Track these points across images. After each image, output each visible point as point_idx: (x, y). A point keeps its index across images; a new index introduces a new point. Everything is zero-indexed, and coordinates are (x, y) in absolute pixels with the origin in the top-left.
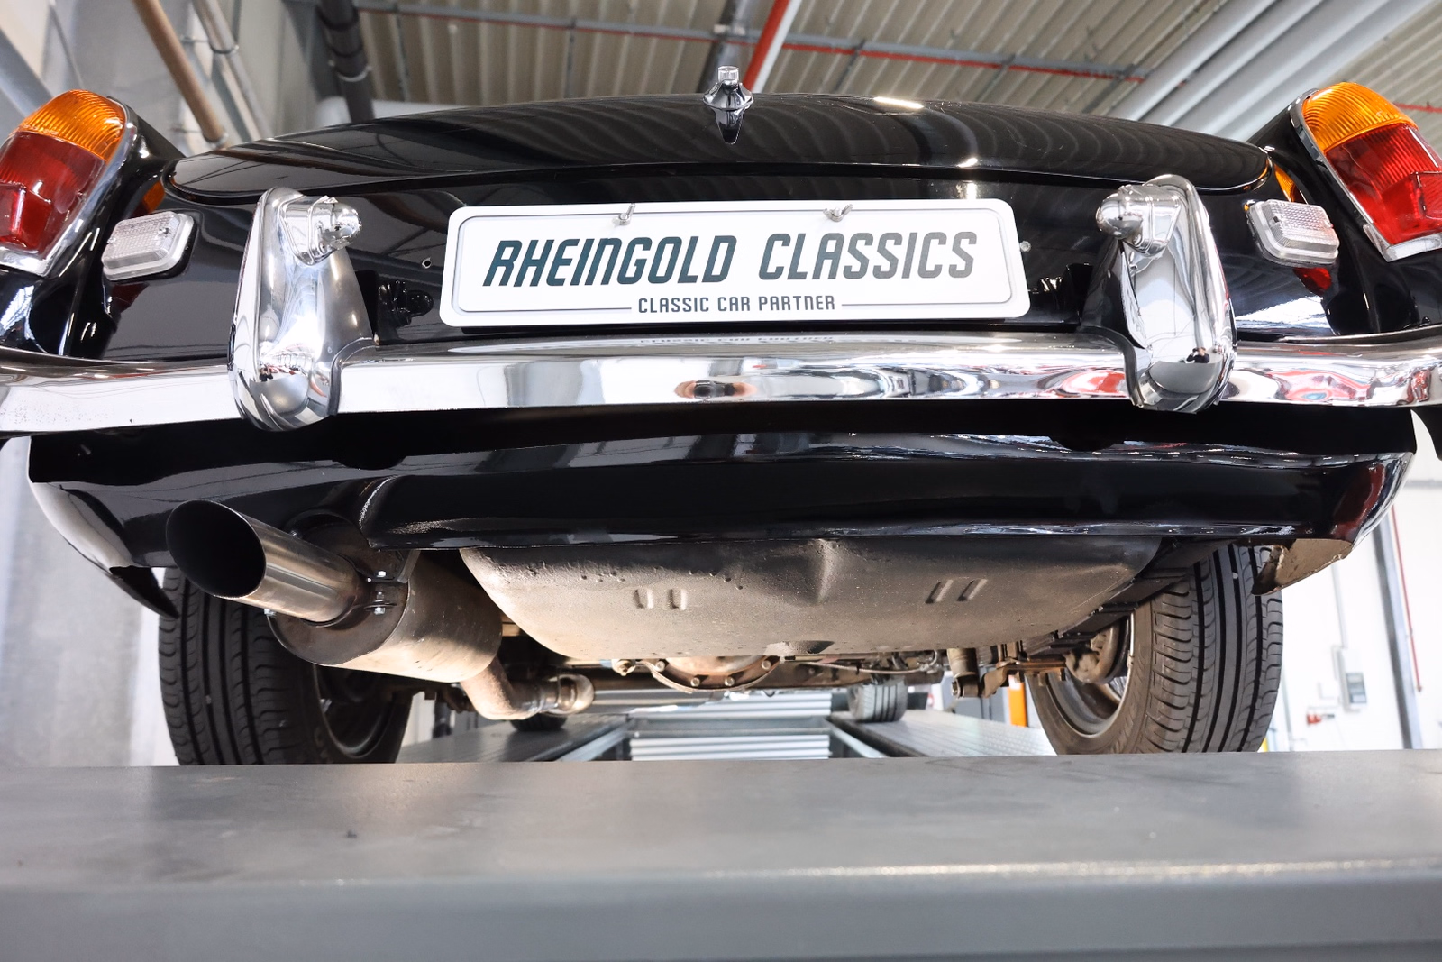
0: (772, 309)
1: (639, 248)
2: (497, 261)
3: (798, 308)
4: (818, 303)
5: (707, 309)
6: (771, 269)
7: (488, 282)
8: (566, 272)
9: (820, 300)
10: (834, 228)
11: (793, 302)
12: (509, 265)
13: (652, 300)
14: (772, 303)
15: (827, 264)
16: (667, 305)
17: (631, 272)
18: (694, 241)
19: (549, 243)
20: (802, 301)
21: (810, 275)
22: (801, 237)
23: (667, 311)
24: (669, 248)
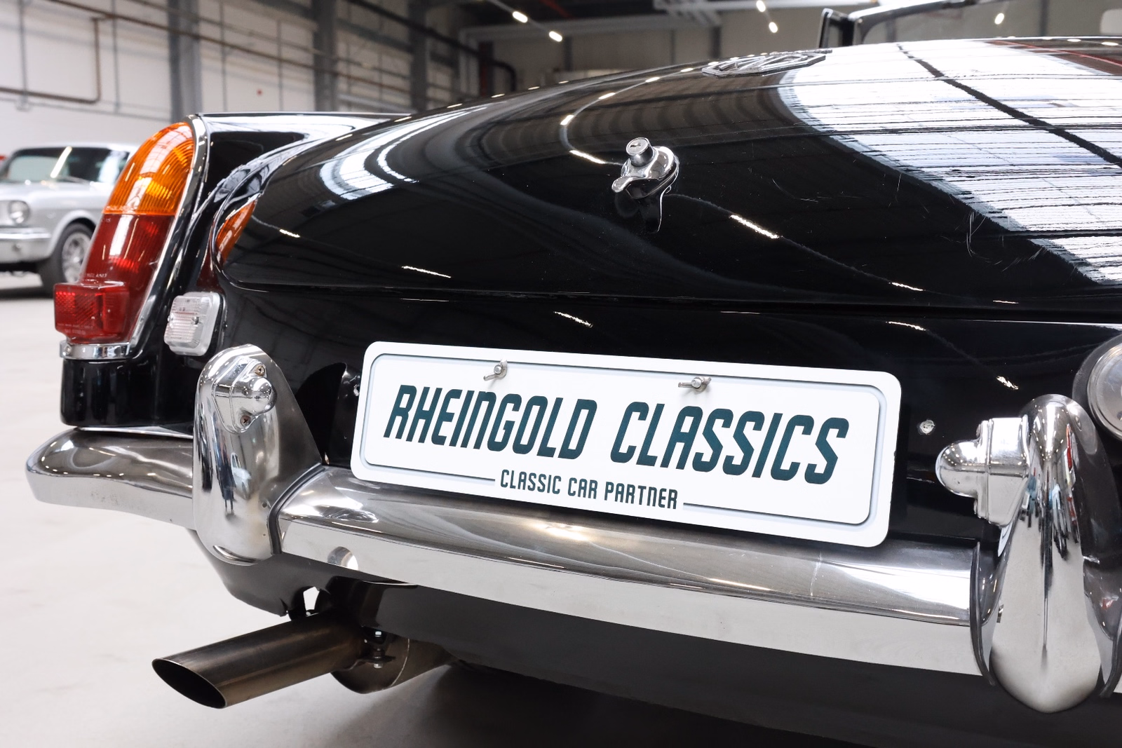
0: (616, 500)
1: (510, 406)
2: (398, 411)
3: (640, 503)
4: (662, 498)
5: (559, 490)
6: (623, 449)
7: (387, 434)
8: (447, 429)
9: (664, 494)
10: (694, 401)
11: (638, 491)
12: (404, 413)
13: (513, 472)
14: (618, 492)
15: (679, 447)
16: (524, 481)
17: (499, 438)
18: (559, 402)
19: (438, 391)
20: (646, 492)
21: (659, 461)
22: (660, 408)
23: (524, 489)
24: (536, 409)
